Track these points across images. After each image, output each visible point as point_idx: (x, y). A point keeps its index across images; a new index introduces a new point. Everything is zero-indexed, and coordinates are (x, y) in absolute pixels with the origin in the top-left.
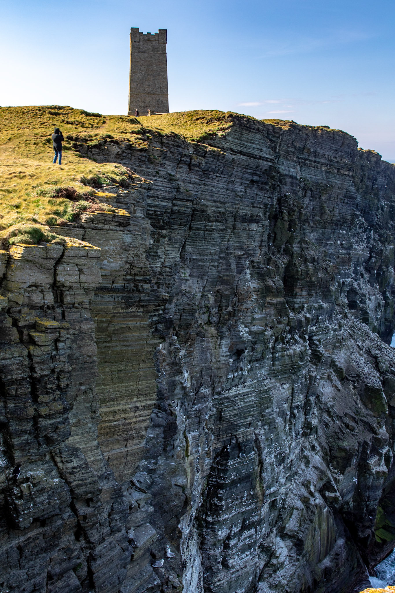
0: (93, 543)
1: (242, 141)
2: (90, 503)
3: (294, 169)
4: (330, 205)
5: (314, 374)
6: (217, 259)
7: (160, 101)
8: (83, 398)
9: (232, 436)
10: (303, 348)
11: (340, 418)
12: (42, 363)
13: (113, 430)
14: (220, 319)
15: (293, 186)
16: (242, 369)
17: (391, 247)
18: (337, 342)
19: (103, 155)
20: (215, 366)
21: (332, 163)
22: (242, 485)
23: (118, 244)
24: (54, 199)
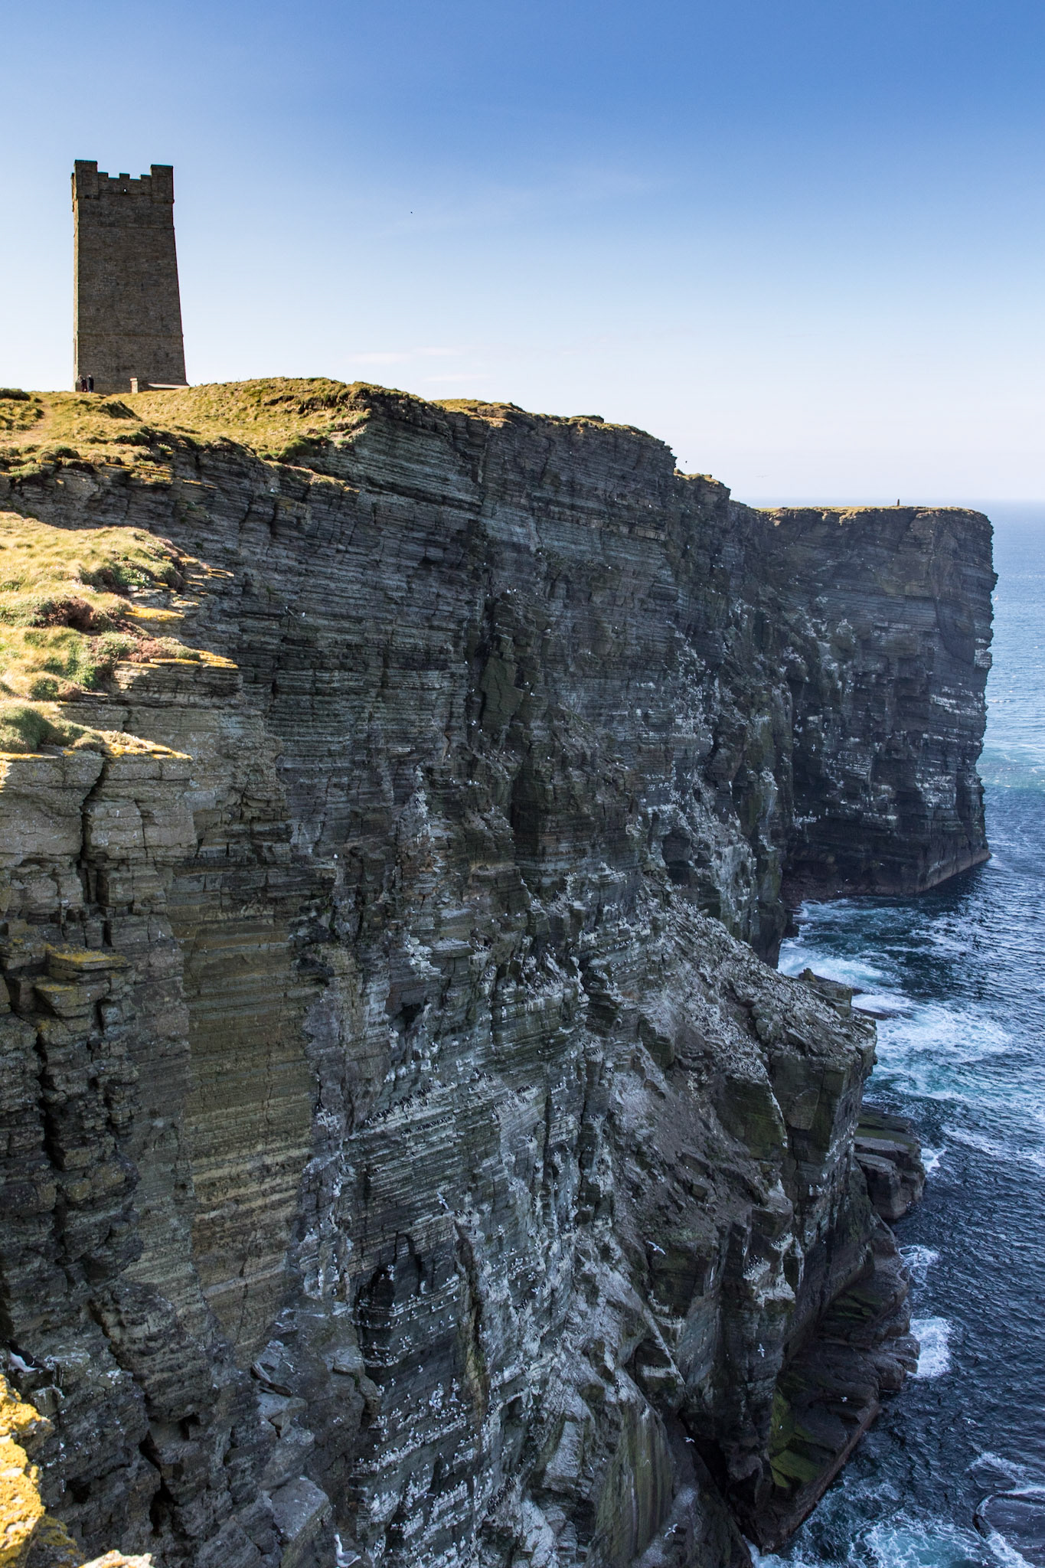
0: (194, 1538)
1: (395, 457)
2: (191, 1429)
3: (521, 526)
4: (617, 617)
5: (599, 1057)
6: (347, 769)
7: (161, 353)
8: (156, 1152)
9: (398, 1236)
10: (568, 991)
11: (669, 1169)
12: (70, 1063)
13: (208, 1233)
14: (360, 927)
15: (521, 572)
16: (416, 1057)
17: (766, 718)
18: (650, 970)
19: (54, 501)
20: (352, 1052)
21: (616, 510)
22: (431, 1369)
23: (212, 741)
24: (39, 630)
